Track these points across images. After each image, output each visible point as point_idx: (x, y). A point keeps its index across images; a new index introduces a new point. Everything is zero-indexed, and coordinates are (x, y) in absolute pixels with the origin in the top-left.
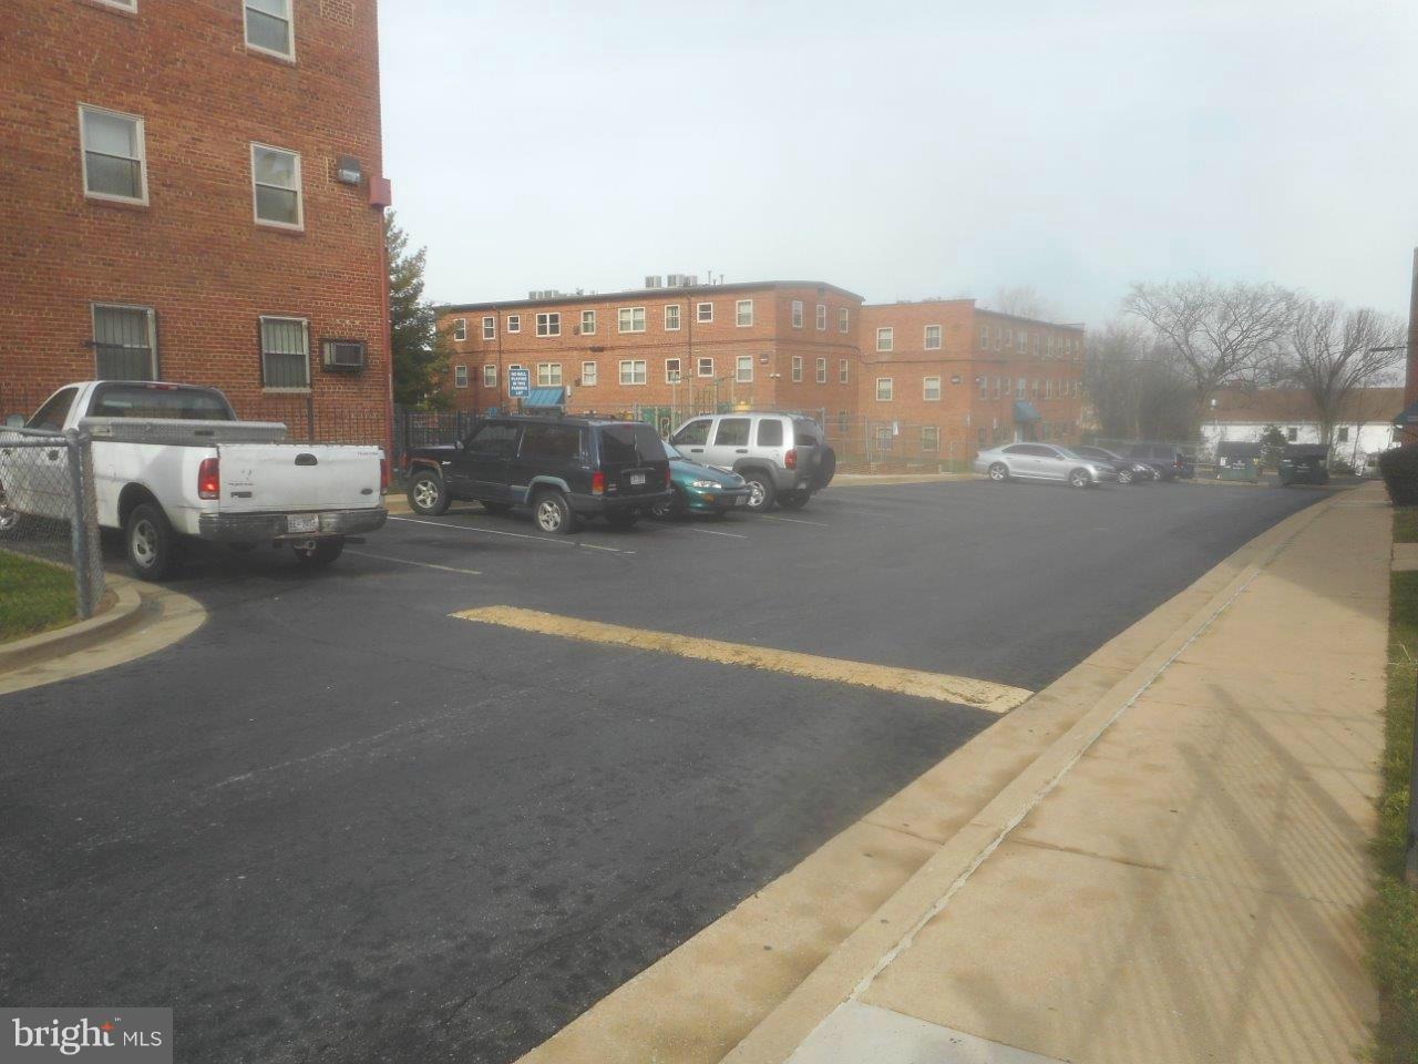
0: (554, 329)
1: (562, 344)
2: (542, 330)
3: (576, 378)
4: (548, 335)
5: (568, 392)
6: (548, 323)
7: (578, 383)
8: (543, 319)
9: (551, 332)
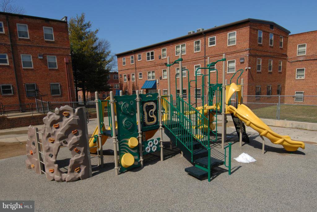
0: (152, 58)
1: (155, 63)
2: (148, 59)
3: (160, 76)
4: (150, 60)
5: (157, 82)
6: (150, 56)
7: (161, 78)
8: (148, 54)
9: (152, 59)
